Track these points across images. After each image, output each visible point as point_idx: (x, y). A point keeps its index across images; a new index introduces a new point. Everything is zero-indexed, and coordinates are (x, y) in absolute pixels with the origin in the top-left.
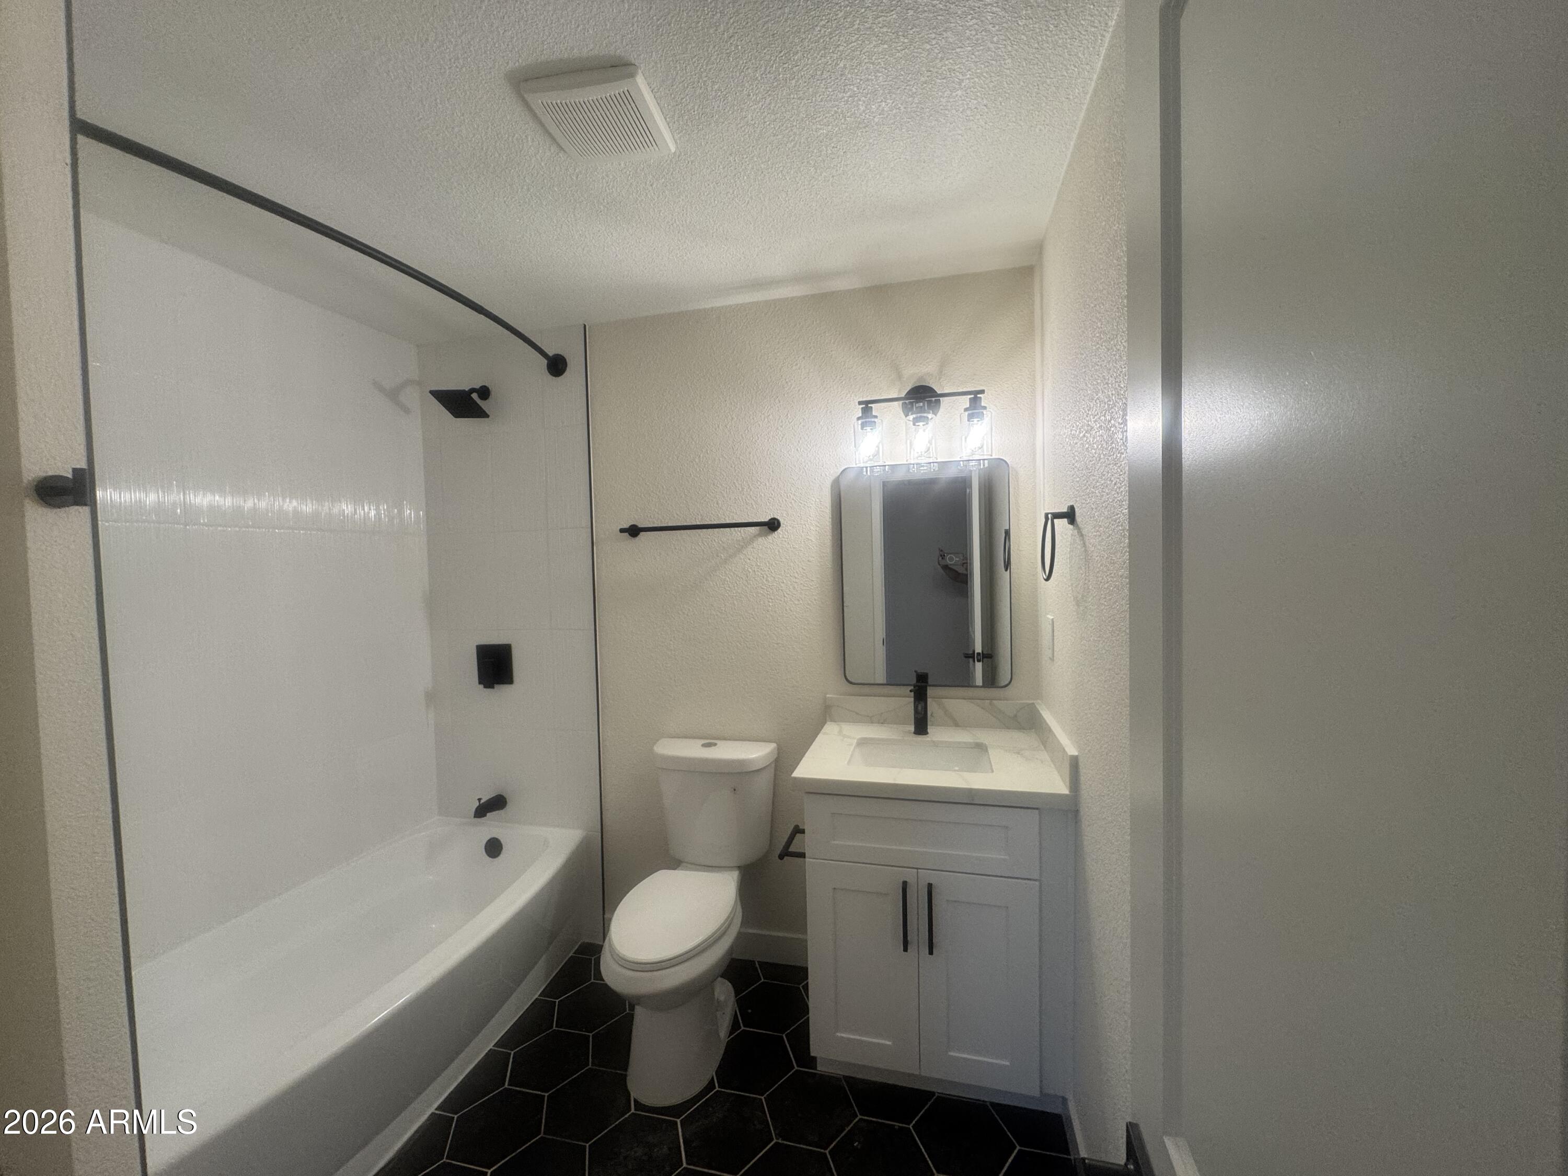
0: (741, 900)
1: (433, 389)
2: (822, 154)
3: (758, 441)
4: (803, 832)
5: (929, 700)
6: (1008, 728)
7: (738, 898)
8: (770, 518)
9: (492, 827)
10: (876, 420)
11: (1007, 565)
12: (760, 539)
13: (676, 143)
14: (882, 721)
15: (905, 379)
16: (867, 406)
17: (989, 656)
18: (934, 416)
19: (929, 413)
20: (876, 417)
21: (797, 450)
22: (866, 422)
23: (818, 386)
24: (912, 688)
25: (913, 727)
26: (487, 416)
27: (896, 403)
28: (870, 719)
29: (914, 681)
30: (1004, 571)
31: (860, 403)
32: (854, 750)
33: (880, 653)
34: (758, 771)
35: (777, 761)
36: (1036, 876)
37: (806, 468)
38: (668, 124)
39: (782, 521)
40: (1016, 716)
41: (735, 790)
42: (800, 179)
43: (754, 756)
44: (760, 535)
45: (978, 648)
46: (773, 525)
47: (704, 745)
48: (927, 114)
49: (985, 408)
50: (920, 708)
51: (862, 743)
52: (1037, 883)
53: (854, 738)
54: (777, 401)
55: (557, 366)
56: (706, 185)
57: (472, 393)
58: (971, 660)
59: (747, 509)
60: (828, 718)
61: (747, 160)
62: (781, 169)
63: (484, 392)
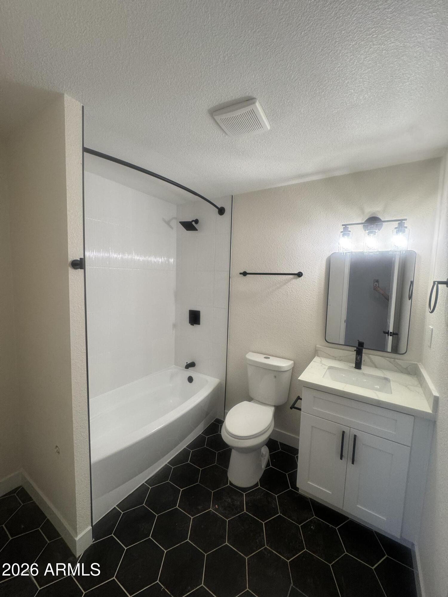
0: (274, 419)
1: (181, 221)
2: (334, 121)
3: (296, 241)
4: (301, 399)
5: (363, 354)
6: (402, 372)
7: (273, 419)
8: (298, 272)
9: (191, 372)
10: (350, 233)
11: (410, 297)
12: (294, 280)
13: (271, 125)
14: (340, 359)
15: (366, 214)
16: (345, 226)
17: (396, 335)
18: (378, 231)
19: (376, 230)
20: (350, 231)
21: (313, 244)
22: (344, 233)
23: (324, 218)
24: (355, 349)
25: (355, 364)
26: (197, 230)
27: (361, 225)
28: (335, 358)
29: (357, 346)
30: (408, 300)
31: (343, 225)
32: (326, 371)
33: (343, 326)
34: (286, 371)
35: (293, 368)
36: (410, 445)
37: (316, 252)
38: (268, 119)
39: (303, 273)
40: (407, 368)
41: (275, 377)
42: (323, 132)
43: (284, 365)
44: (294, 278)
45: (391, 330)
46: (300, 275)
47: (265, 358)
48: (389, 96)
49: (406, 227)
50: (358, 358)
51: (330, 368)
52: (409, 448)
53: (327, 366)
54: (306, 224)
55: (221, 211)
56: (282, 140)
57: (193, 222)
58: (387, 335)
59: (289, 267)
60: (316, 355)
61: (300, 128)
62: (315, 129)
63: (197, 221)
